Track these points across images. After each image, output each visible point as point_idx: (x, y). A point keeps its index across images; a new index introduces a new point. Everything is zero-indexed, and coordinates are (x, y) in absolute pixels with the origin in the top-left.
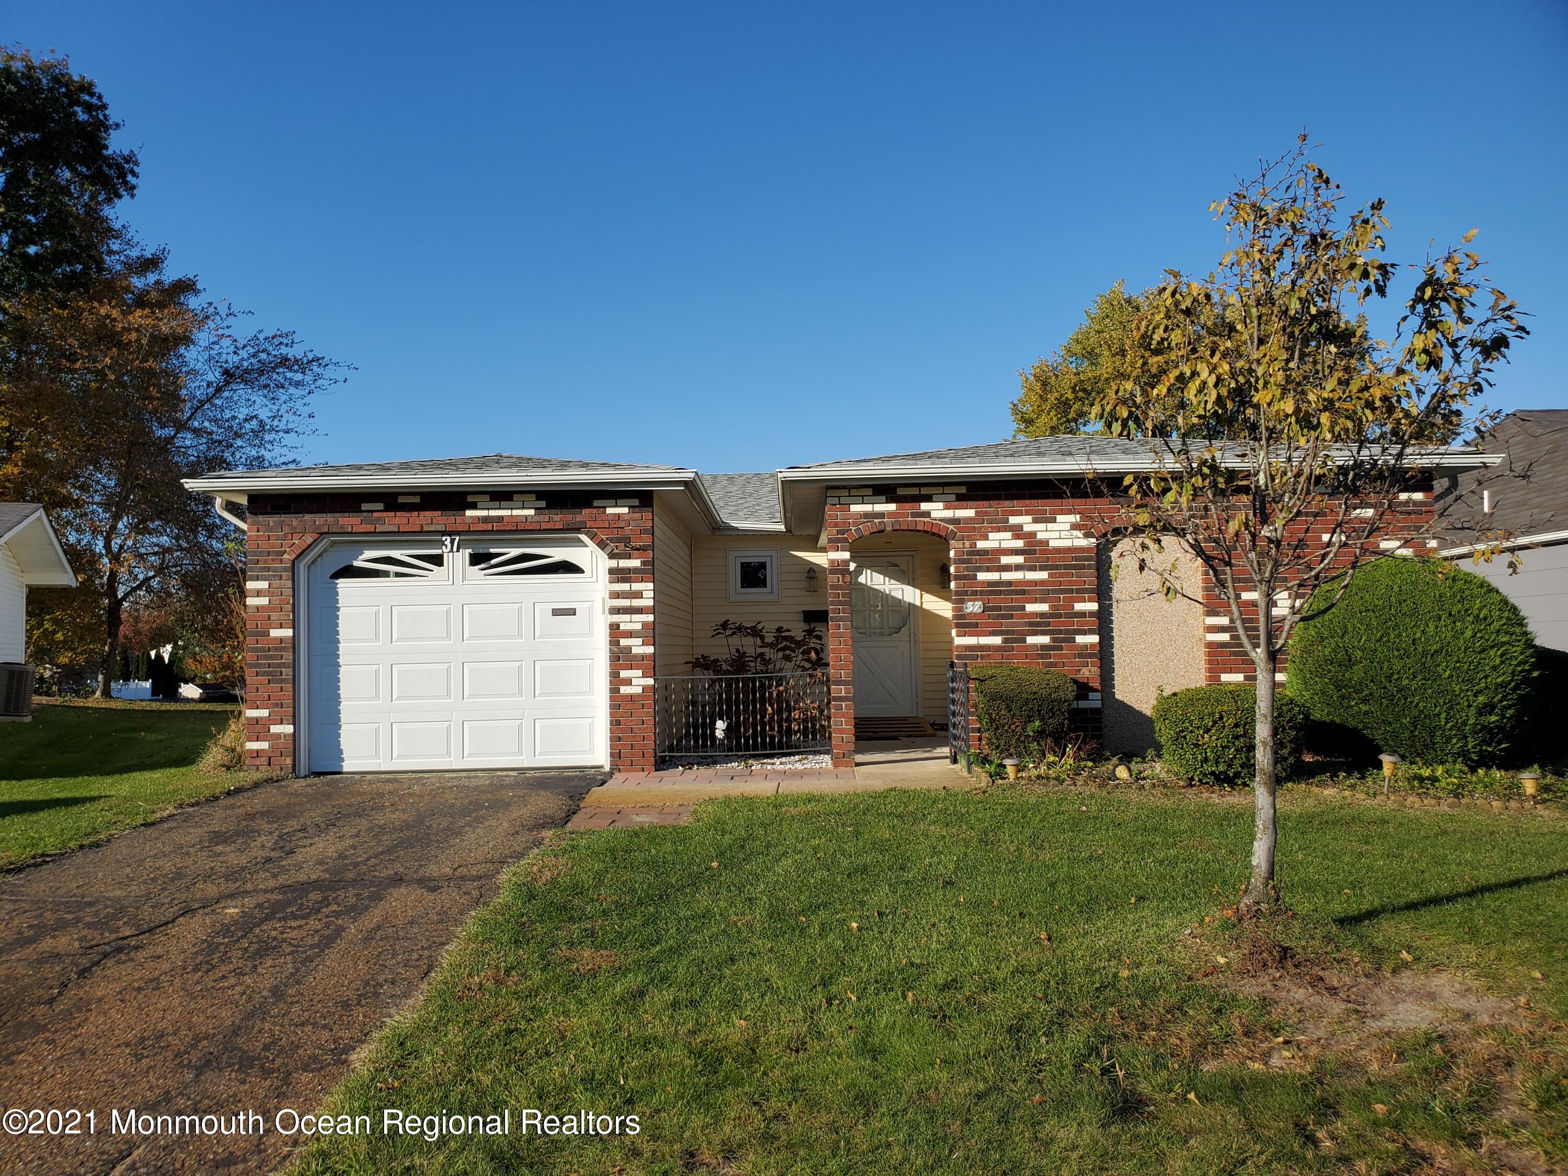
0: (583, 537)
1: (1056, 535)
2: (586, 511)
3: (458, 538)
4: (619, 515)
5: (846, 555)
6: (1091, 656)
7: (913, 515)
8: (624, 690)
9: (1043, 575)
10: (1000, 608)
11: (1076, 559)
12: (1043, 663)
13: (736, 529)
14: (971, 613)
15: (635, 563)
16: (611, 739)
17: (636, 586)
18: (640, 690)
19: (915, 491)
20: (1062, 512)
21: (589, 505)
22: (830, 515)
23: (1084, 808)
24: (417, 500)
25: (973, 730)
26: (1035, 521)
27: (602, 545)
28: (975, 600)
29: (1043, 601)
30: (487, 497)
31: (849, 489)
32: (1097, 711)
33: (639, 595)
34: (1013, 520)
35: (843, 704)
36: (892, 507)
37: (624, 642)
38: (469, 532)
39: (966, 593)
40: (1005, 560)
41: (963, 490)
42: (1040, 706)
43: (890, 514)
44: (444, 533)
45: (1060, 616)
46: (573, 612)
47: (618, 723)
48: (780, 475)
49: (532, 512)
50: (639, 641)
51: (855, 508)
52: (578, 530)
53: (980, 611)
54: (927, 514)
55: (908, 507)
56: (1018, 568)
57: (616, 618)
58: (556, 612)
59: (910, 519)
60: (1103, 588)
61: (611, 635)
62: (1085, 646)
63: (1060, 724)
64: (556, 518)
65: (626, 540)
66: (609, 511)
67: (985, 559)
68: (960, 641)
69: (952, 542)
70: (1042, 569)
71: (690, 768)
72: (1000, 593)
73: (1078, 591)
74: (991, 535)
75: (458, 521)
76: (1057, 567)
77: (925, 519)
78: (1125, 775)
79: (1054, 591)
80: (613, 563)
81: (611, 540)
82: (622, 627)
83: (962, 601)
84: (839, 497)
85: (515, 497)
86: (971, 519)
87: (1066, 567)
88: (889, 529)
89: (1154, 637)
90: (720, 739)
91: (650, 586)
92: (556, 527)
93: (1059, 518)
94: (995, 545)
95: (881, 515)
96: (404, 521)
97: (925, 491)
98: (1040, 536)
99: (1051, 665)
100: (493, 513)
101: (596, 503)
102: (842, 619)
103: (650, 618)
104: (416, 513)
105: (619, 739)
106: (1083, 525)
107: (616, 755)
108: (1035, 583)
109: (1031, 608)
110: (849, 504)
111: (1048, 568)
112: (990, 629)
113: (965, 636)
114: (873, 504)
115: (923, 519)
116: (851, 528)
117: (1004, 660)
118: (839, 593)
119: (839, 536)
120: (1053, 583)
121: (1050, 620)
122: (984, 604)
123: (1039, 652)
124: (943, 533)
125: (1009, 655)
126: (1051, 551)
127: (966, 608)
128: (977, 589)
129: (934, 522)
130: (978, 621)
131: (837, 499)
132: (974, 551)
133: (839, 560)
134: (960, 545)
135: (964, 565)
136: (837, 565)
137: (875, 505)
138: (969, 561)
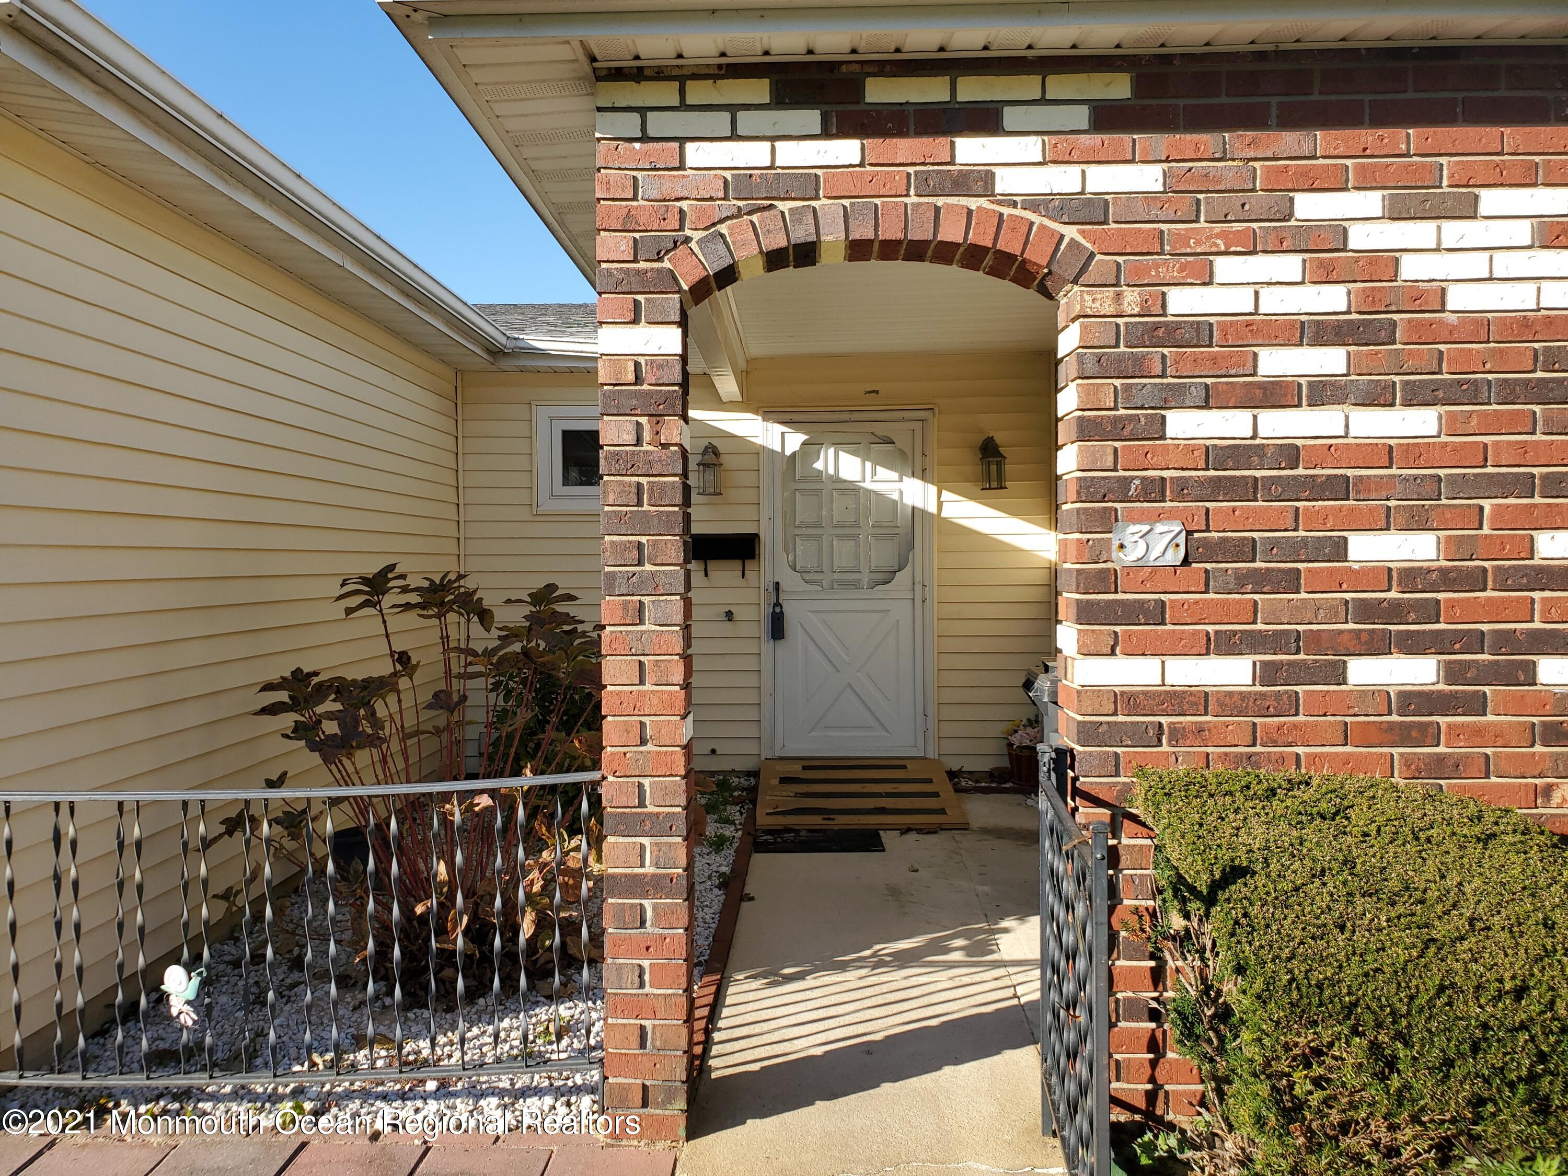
1: (1477, 265)
5: (668, 340)
7: (927, 186)
9: (1418, 423)
10: (1248, 550)
11: (1550, 360)
12: (1407, 761)
14: (1138, 567)
19: (932, 91)
20: (1502, 179)
22: (608, 183)
25: (1134, 1010)
26: (1396, 211)
28: (1155, 518)
29: (1416, 523)
31: (682, 80)
34: (1310, 207)
35: (647, 904)
36: (845, 152)
39: (1121, 491)
40: (1276, 363)
41: (1119, 87)
43: (837, 180)
45: (1478, 579)
51: (703, 156)
53: (1175, 557)
54: (980, 181)
55: (908, 155)
56: (1322, 391)
59: (913, 199)
67: (1196, 360)
68: (1091, 673)
69: (1070, 294)
70: (1414, 397)
72: (1250, 489)
73: (1553, 486)
74: (1224, 267)
76: (1473, 393)
77: (973, 203)
79: (1460, 486)
83: (1108, 521)
84: (642, 111)
86: (1147, 196)
87: (1509, 392)
88: (833, 236)
93: (1491, 200)
94: (1241, 302)
95: (805, 183)
97: (972, 90)
98: (1412, 269)
99: (1439, 767)
108: (1389, 453)
109: (1367, 548)
110: (682, 141)
111: (1440, 394)
112: (1211, 628)
113: (1113, 653)
114: (773, 139)
115: (964, 201)
116: (688, 233)
117: (1258, 749)
118: (639, 485)
119: (642, 265)
120: (1458, 456)
121: (1440, 596)
122: (1189, 533)
123: (1395, 718)
124: (1038, 256)
125: (1280, 727)
126: (1452, 329)
127: (1122, 546)
128: (1166, 474)
129: (1006, 211)
130: (1163, 597)
131: (635, 117)
132: (1156, 327)
133: (642, 360)
134: (1102, 301)
135: (1118, 382)
136: (631, 377)
137: (778, 144)
138: (1138, 369)
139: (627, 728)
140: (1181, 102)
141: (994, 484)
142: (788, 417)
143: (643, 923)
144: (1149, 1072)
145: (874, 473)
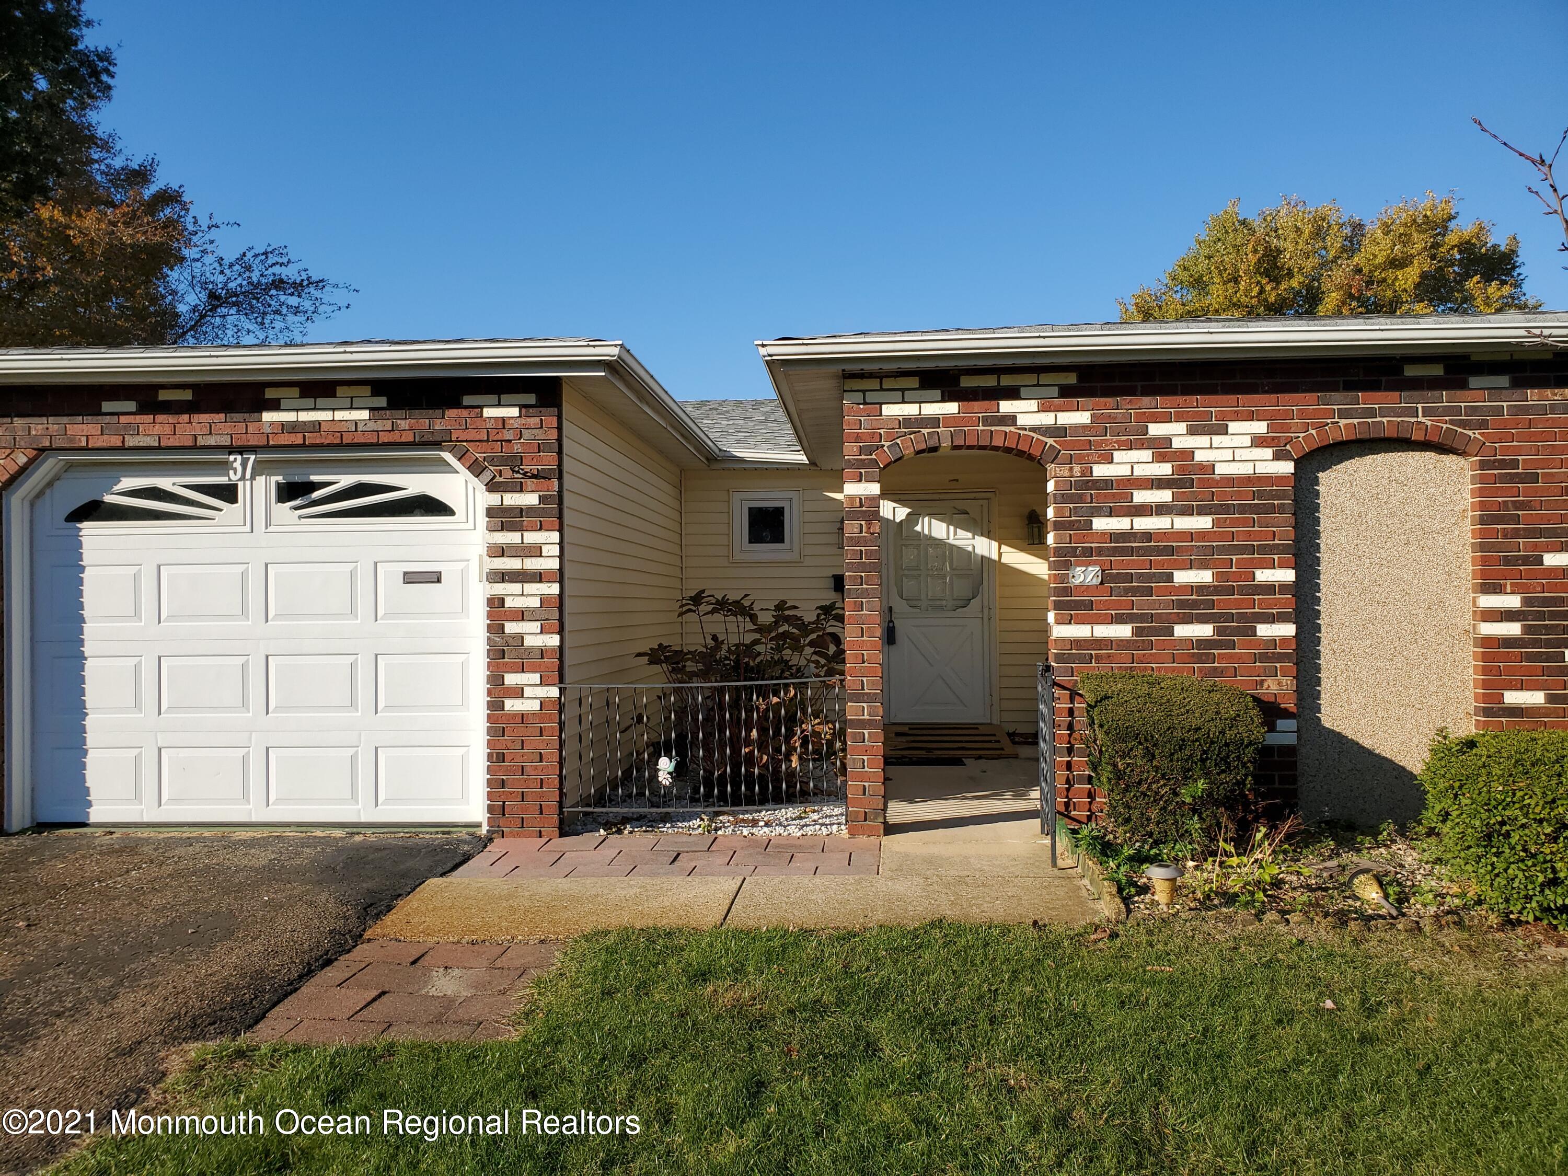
0: (447, 456)
1: (1228, 455)
2: (452, 413)
3: (253, 457)
4: (503, 420)
5: (874, 489)
6: (1281, 658)
7: (987, 421)
8: (511, 705)
9: (1204, 523)
10: (1130, 578)
11: (1260, 495)
12: (1201, 670)
13: (742, 460)
14: (1081, 586)
15: (530, 499)
16: (490, 783)
17: (532, 537)
18: (536, 706)
19: (989, 381)
20: (1238, 417)
21: (457, 404)
22: (848, 422)
23: (1329, 1004)
24: (187, 395)
25: (1080, 780)
26: (1192, 431)
27: (476, 469)
28: (1088, 564)
29: (1203, 566)
30: (296, 391)
31: (881, 378)
32: (1289, 751)
33: (536, 551)
34: (1155, 430)
35: (866, 732)
36: (952, 408)
37: (511, 628)
38: (267, 448)
39: (1073, 552)
40: (1141, 497)
41: (1071, 379)
42: (1205, 752)
43: (948, 420)
44: (231, 450)
45: (1231, 591)
46: (437, 578)
47: (501, 758)
48: (763, 351)
49: (365, 415)
50: (535, 626)
51: (890, 410)
52: (437, 444)
53: (1097, 581)
54: (1011, 419)
55: (979, 408)
56: (1161, 510)
57: (500, 589)
58: (410, 578)
59: (981, 428)
60: (1302, 544)
61: (490, 615)
62: (1273, 642)
63: (1238, 783)
64: (403, 424)
65: (514, 462)
66: (488, 412)
67: (1105, 495)
68: (1061, 631)
69: (1050, 467)
70: (1202, 512)
71: (619, 832)
72: (1131, 551)
73: (1263, 549)
74: (1117, 456)
75: (250, 430)
76: (1226, 509)
77: (1007, 429)
78: (1374, 895)
79: (1222, 550)
80: (494, 499)
81: (492, 461)
82: (509, 603)
83: (1067, 566)
84: (864, 392)
85: (340, 391)
86: (1084, 427)
87: (1243, 509)
88: (946, 444)
89: (1388, 628)
90: (665, 787)
91: (555, 536)
92: (403, 440)
93: (1233, 427)
94: (1124, 471)
95: (934, 421)
96: (168, 429)
97: (1007, 381)
98: (1200, 456)
99: (1215, 672)
100: (304, 416)
101: (467, 400)
102: (866, 594)
103: (555, 589)
104: (185, 417)
105: (503, 784)
106: (1273, 438)
107: (497, 810)
108: (1191, 535)
109: (1182, 577)
110: (881, 404)
111: (1213, 510)
112: (1113, 612)
113: (1070, 623)
114: (920, 403)
115: (1003, 428)
116: (883, 443)
117: (1135, 665)
118: (861, 551)
119: (863, 457)
120: (1221, 536)
121: (1215, 598)
122: (1103, 571)
123: (1195, 651)
124: (1036, 452)
125: (1144, 655)
126: (1217, 482)
127: (1073, 577)
128: (1093, 545)
129: (1022, 432)
130: (1093, 599)
131: (861, 394)
132: (1088, 481)
133: (863, 497)
134: (1064, 471)
135: (1071, 506)
136: (858, 504)
137: (922, 405)
138: (1080, 499)
139: (856, 656)
140: (1099, 385)
141: (1036, 541)
142: (897, 497)
143: (864, 741)
144: (1088, 806)
145: (955, 534)
